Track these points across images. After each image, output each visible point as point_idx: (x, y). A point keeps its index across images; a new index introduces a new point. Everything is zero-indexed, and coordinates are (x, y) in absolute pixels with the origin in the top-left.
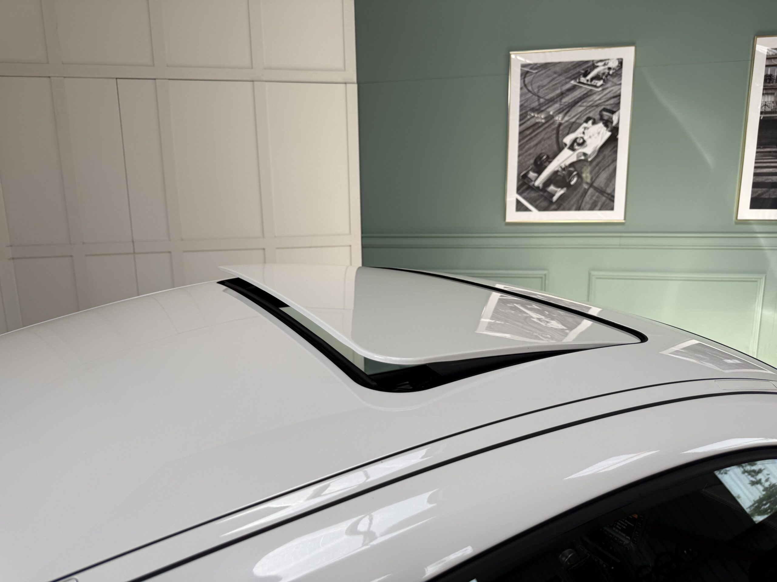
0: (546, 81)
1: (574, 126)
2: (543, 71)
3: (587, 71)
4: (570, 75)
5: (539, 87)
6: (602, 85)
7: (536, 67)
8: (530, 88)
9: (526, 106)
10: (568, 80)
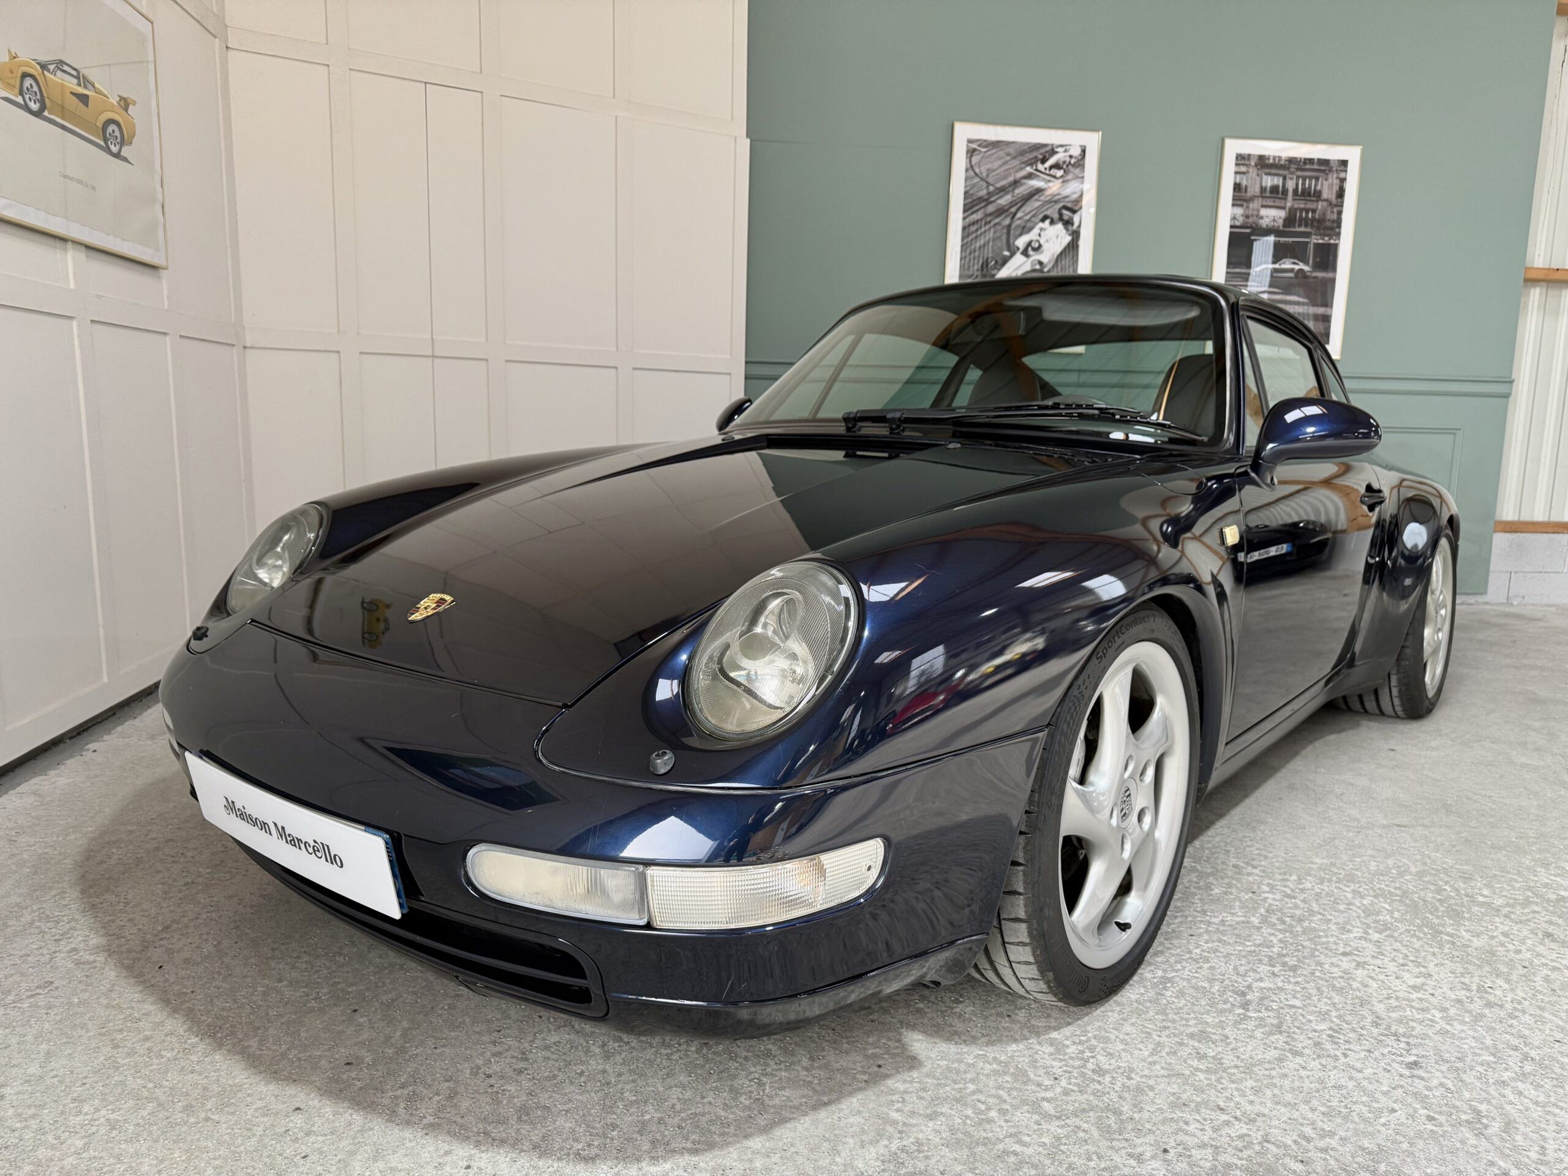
0: (996, 164)
2: (994, 151)
3: (1045, 157)
4: (1026, 159)
5: (988, 170)
6: (1062, 177)
7: (985, 144)
8: (977, 171)
9: (972, 194)
10: (1023, 166)
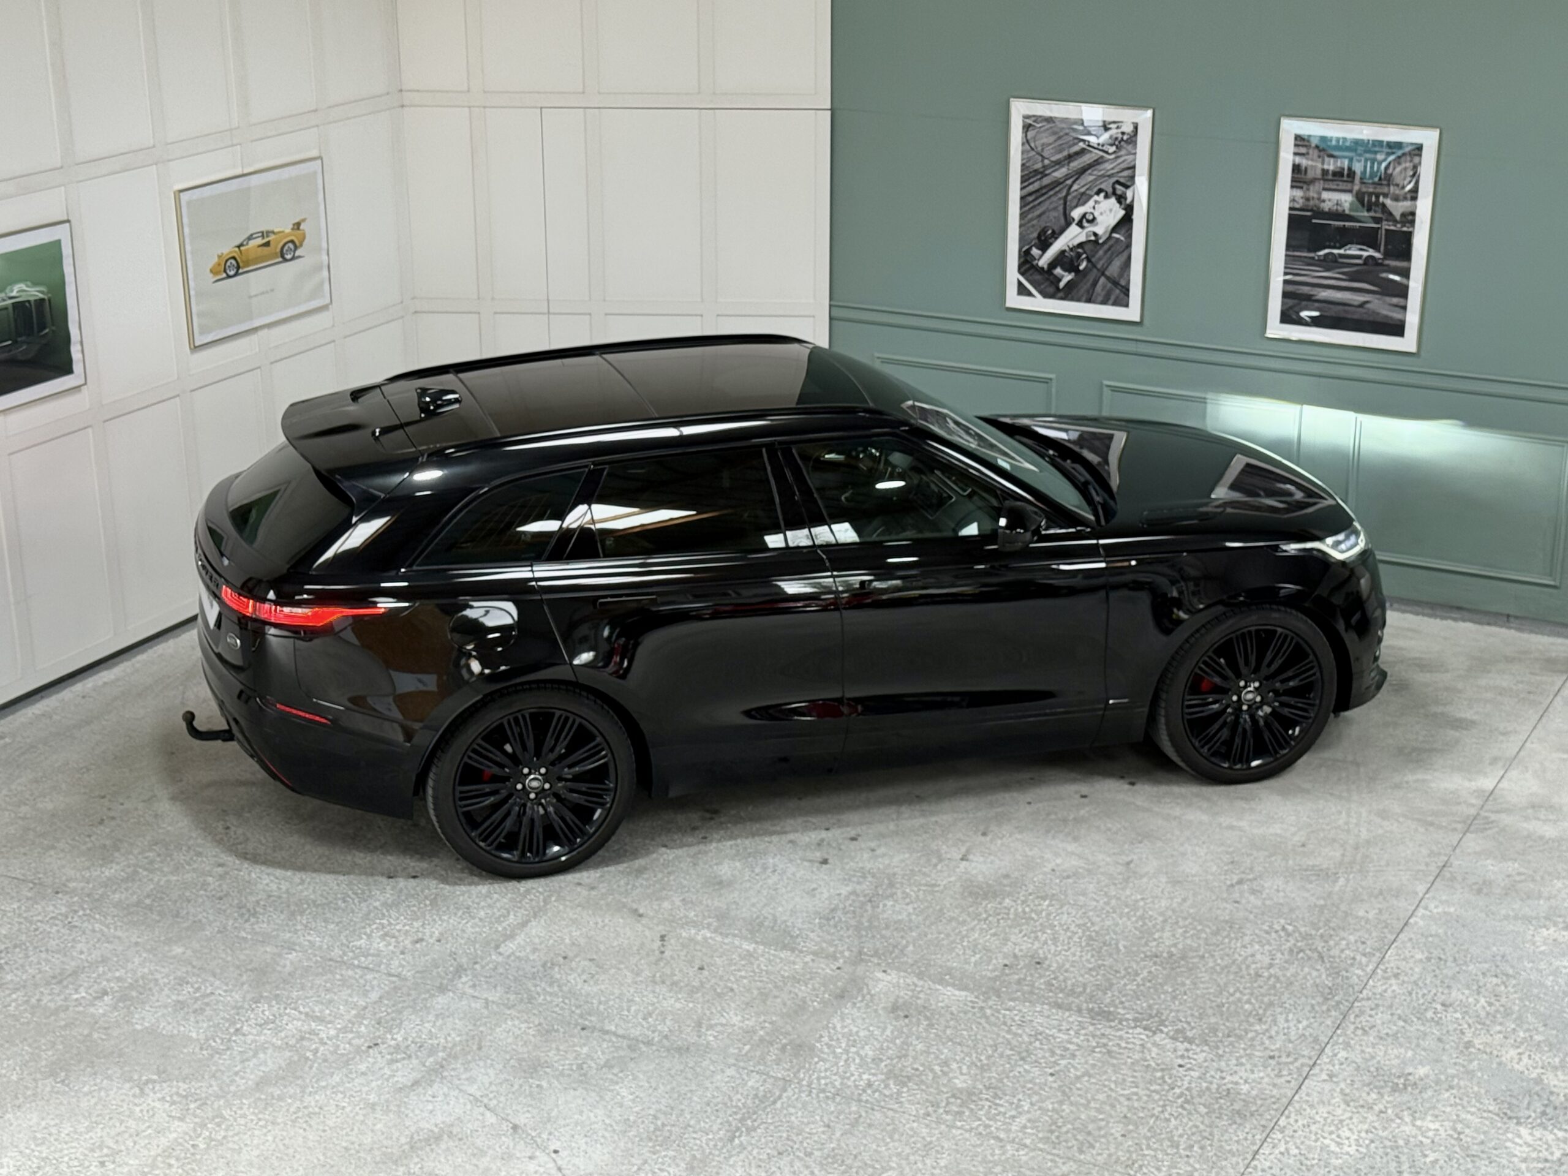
0: (1052, 139)
1: (1084, 198)
2: (1049, 127)
5: (1043, 145)
6: (1114, 152)
7: (1041, 119)
8: (1033, 145)
9: (1028, 167)
10: (1076, 141)
